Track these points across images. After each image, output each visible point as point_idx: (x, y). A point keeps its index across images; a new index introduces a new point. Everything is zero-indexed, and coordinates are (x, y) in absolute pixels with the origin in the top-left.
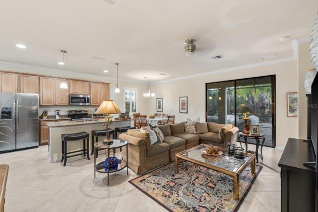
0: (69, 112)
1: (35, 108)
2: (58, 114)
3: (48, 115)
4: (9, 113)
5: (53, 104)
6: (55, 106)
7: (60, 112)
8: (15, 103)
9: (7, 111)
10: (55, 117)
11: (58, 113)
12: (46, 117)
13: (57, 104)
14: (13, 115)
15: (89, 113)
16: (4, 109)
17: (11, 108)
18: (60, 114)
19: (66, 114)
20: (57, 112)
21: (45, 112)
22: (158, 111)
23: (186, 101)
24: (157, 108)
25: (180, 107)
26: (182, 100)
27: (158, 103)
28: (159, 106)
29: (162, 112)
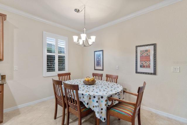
22: (96, 68)
23: (152, 52)
24: (95, 65)
25: (136, 64)
26: (141, 51)
27: (97, 58)
28: (99, 63)
29: (103, 70)
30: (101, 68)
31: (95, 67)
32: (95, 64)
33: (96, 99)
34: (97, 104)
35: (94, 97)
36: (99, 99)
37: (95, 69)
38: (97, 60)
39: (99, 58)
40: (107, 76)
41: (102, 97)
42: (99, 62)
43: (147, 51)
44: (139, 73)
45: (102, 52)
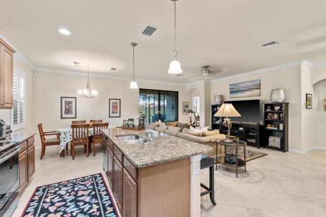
23: (119, 104)
24: (61, 113)
25: (109, 111)
26: (112, 103)
27: (66, 105)
29: (75, 118)
30: (73, 116)
31: (61, 115)
32: (61, 111)
37: (62, 118)
38: (65, 107)
39: (70, 105)
42: (70, 109)
43: (116, 103)
44: (111, 117)
45: (74, 99)
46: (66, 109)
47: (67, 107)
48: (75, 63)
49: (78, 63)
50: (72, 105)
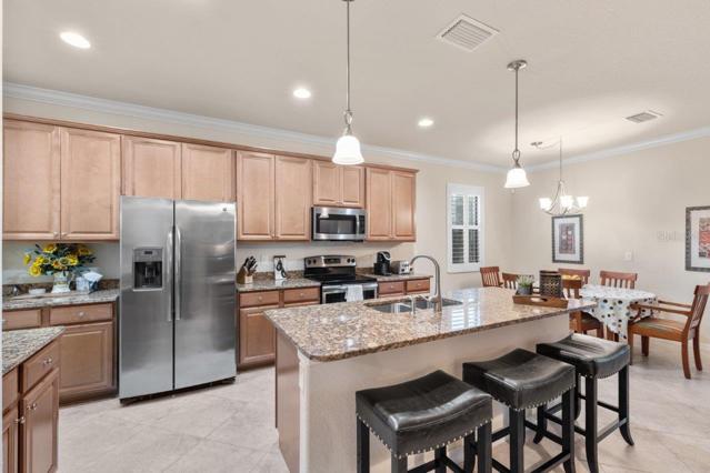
0: (308, 260)
1: (221, 248)
2: (280, 267)
3: (258, 270)
4: (156, 267)
5: (269, 237)
6: (276, 242)
7: (284, 261)
8: (170, 235)
9: (149, 259)
10: (272, 277)
11: (280, 263)
12: (251, 278)
13: (282, 237)
14: (166, 270)
15: (360, 265)
16: (143, 254)
17: (159, 251)
18: (284, 267)
19: (300, 267)
20: (276, 261)
21: (250, 263)
22: (557, 258)
24: (553, 251)
26: (702, 221)
27: (561, 234)
28: (567, 244)
29: (581, 262)
30: (576, 257)
31: (554, 253)
32: (553, 247)
33: (609, 304)
34: (611, 312)
35: (605, 301)
36: (615, 304)
37: (554, 261)
38: (561, 238)
39: (570, 233)
40: (604, 275)
41: (620, 302)
42: (569, 243)
44: (695, 269)
45: (578, 219)
46: (562, 242)
47: (564, 237)
48: (534, 144)
49: (540, 143)
50: (573, 233)
